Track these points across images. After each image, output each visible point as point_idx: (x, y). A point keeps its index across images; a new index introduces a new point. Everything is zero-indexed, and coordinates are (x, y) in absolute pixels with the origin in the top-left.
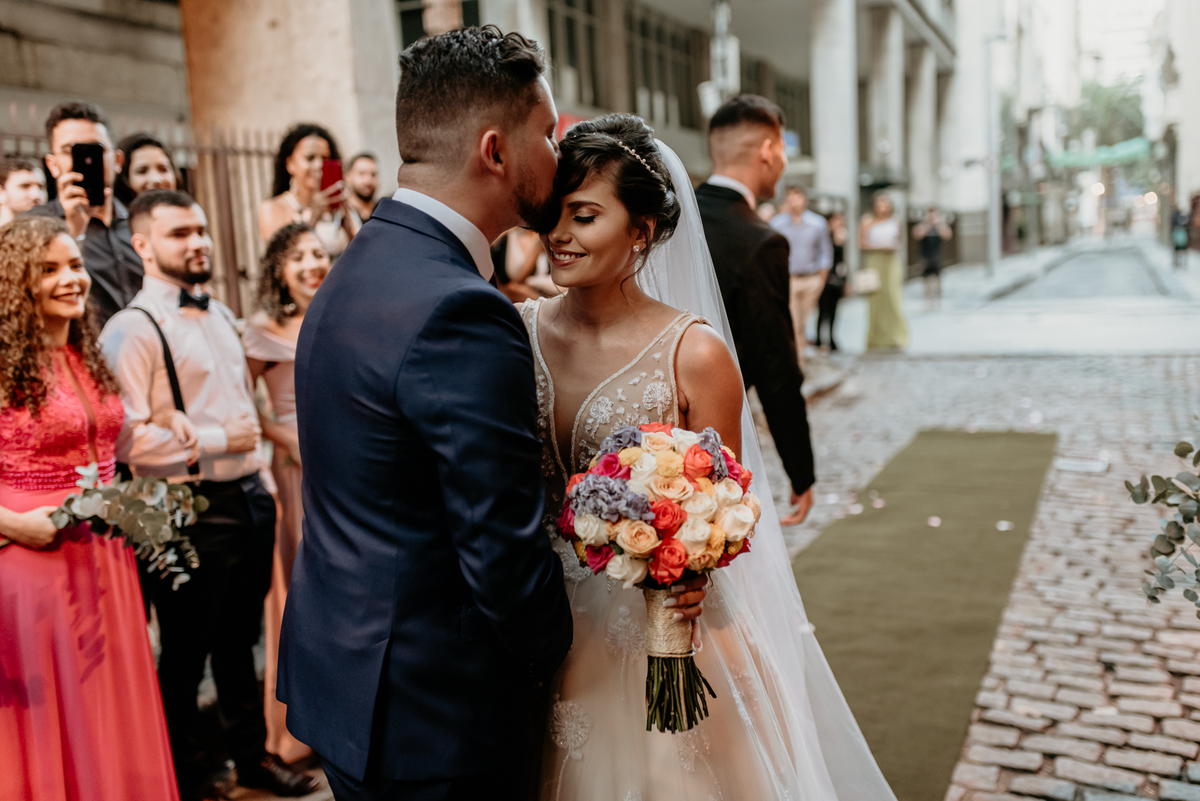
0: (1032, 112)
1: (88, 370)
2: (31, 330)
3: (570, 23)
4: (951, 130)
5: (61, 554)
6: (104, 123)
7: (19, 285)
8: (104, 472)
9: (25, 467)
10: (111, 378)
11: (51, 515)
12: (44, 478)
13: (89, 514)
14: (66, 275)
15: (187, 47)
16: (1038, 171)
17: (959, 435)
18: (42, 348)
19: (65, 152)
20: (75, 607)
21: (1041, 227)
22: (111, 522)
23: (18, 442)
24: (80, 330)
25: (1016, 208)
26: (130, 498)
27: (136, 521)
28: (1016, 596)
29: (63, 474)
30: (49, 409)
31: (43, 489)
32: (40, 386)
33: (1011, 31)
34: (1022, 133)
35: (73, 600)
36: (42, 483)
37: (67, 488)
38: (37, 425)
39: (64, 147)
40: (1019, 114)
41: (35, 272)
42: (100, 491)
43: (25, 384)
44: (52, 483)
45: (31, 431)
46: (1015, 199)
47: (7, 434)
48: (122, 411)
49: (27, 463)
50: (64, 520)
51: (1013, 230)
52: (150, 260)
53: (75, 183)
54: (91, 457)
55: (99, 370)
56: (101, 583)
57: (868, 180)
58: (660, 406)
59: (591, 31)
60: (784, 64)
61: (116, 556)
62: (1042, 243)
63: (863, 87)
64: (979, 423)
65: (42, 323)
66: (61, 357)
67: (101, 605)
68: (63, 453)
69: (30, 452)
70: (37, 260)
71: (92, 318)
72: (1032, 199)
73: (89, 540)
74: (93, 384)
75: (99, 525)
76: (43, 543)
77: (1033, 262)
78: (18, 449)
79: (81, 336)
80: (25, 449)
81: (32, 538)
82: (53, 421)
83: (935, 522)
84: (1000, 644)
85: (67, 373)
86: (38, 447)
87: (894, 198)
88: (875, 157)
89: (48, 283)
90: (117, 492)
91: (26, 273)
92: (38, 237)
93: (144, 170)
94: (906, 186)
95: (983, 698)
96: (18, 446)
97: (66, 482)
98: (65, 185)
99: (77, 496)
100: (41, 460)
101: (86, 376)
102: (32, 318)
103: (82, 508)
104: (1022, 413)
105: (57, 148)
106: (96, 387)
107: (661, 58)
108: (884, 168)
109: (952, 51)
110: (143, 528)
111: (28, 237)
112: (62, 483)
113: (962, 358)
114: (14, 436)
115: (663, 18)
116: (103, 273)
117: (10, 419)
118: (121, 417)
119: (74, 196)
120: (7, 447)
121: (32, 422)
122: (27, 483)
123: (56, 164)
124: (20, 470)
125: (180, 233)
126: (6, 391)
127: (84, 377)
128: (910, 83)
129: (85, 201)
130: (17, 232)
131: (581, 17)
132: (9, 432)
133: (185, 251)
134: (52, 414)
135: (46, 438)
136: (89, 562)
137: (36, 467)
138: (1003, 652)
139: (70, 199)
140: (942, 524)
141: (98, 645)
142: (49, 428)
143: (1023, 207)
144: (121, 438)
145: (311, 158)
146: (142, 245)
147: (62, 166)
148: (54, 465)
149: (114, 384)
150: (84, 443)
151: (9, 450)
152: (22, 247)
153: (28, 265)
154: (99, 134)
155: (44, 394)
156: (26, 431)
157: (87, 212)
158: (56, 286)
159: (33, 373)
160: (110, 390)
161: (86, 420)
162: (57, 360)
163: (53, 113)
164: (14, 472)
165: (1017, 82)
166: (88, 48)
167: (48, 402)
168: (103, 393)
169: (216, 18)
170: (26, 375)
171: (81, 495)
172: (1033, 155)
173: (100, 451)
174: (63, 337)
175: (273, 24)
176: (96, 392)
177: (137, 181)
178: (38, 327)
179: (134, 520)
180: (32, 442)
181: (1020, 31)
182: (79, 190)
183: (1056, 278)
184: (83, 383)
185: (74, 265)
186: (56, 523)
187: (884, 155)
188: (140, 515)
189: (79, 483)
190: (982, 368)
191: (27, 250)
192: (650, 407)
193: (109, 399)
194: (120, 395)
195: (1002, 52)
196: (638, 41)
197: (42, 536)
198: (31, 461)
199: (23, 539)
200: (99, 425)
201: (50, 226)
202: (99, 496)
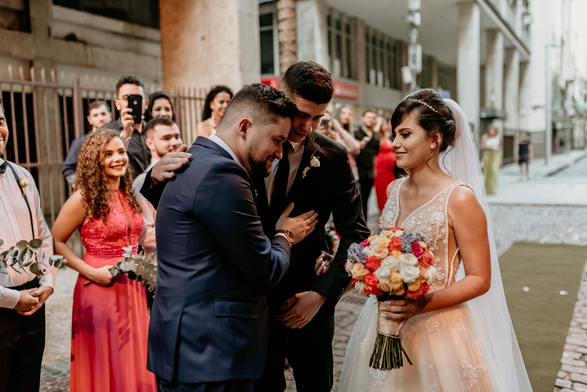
0: (569, 83)
1: (128, 202)
2: (101, 183)
3: (339, 38)
4: (526, 91)
5: (113, 288)
6: (142, 86)
7: (95, 162)
8: (134, 250)
9: (99, 247)
10: (138, 206)
11: (110, 270)
12: (107, 252)
13: (128, 270)
14: (116, 157)
15: (163, 49)
16: (571, 112)
17: (535, 245)
18: (107, 191)
19: (124, 99)
20: (118, 314)
21: (572, 140)
22: (138, 274)
23: (96, 235)
24: (125, 182)
25: (559, 130)
26: (147, 263)
27: (149, 274)
28: (571, 329)
29: (116, 250)
30: (111, 219)
31: (106, 257)
32: (107, 208)
33: (558, 42)
34: (563, 93)
35: (118, 310)
36: (106, 254)
37: (117, 257)
38: (105, 227)
39: (124, 96)
40: (562, 84)
41: (102, 155)
42: (133, 259)
43: (100, 207)
44: (111, 255)
45: (102, 230)
46: (559, 126)
47: (92, 231)
48: (143, 221)
49: (100, 245)
50: (116, 272)
51: (557, 142)
52: (154, 150)
53: (129, 113)
54: (128, 243)
55: (133, 202)
56: (130, 303)
57: (484, 115)
58: (438, 223)
59: (348, 41)
60: (443, 58)
61: (137, 290)
62: (573, 148)
63: (483, 69)
64: (546, 239)
65: (105, 179)
66: (116, 194)
67: (130, 313)
68: (116, 240)
69: (101, 240)
70: (103, 149)
71: (131, 176)
72: (568, 126)
73: (126, 282)
74: (130, 208)
75: (132, 275)
76: (106, 283)
77: (568, 157)
78: (96, 238)
79: (126, 185)
80: (99, 238)
81: (101, 280)
82: (112, 225)
83: (526, 289)
84: (565, 355)
85: (119, 202)
86: (105, 237)
87: (497, 124)
88: (488, 105)
89: (108, 160)
90: (141, 260)
91: (98, 156)
92: (104, 139)
93: (159, 109)
94: (504, 119)
95: (558, 382)
96: (96, 237)
97: (117, 254)
98: (124, 114)
99: (122, 261)
100: (106, 244)
101: (127, 204)
102: (101, 176)
103: (125, 267)
104: (567, 235)
105: (120, 97)
106: (132, 210)
107: (382, 55)
108: (493, 110)
109: (529, 53)
110: (153, 278)
111: (100, 139)
112: (115, 254)
113: (535, 205)
114: (94, 232)
115: (383, 35)
116: (136, 155)
117: (93, 224)
118: (142, 224)
119: (128, 119)
120: (91, 237)
121: (103, 225)
122: (99, 254)
123: (119, 104)
124: (96, 248)
125: (167, 138)
126: (92, 210)
127: (126, 204)
128: (506, 67)
129: (133, 122)
130: (96, 137)
131: (344, 35)
132: (93, 230)
133: (169, 146)
134: (112, 222)
135: (109, 233)
136: (126, 293)
137: (104, 246)
138: (567, 358)
139: (126, 120)
140: (530, 290)
141: (128, 332)
142: (110, 228)
143: (564, 129)
144: (141, 233)
145: (222, 102)
146: (150, 143)
147: (122, 105)
148: (112, 246)
149: (140, 207)
150: (125, 236)
151: (92, 238)
152: (97, 144)
153: (99, 152)
154: (140, 91)
155: (108, 212)
156: (100, 230)
157: (133, 126)
158: (112, 162)
159: (104, 202)
160: (138, 211)
161: (127, 225)
162: (115, 196)
163: (120, 81)
164: (94, 249)
165: (561, 67)
166: (115, 49)
167: (110, 216)
168: (134, 213)
169: (176, 36)
170: (101, 203)
171: (124, 261)
172: (568, 103)
173: (132, 240)
174: (116, 186)
175: (203, 38)
176: (131, 212)
177: (155, 114)
178: (104, 181)
179: (148, 273)
180: (103, 235)
181: (563, 42)
182: (130, 116)
183: (580, 166)
184: (126, 207)
185: (121, 152)
186: (112, 274)
187: (493, 103)
188: (151, 271)
189: (123, 255)
190: (546, 211)
191: (99, 145)
192: (433, 223)
193: (137, 215)
194: (142, 214)
195: (554, 52)
196: (371, 46)
197: (106, 280)
198: (101, 244)
199: (97, 281)
200: (132, 227)
201: (110, 134)
202: (133, 261)
